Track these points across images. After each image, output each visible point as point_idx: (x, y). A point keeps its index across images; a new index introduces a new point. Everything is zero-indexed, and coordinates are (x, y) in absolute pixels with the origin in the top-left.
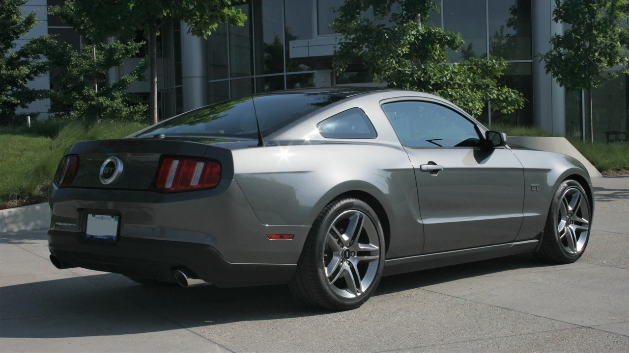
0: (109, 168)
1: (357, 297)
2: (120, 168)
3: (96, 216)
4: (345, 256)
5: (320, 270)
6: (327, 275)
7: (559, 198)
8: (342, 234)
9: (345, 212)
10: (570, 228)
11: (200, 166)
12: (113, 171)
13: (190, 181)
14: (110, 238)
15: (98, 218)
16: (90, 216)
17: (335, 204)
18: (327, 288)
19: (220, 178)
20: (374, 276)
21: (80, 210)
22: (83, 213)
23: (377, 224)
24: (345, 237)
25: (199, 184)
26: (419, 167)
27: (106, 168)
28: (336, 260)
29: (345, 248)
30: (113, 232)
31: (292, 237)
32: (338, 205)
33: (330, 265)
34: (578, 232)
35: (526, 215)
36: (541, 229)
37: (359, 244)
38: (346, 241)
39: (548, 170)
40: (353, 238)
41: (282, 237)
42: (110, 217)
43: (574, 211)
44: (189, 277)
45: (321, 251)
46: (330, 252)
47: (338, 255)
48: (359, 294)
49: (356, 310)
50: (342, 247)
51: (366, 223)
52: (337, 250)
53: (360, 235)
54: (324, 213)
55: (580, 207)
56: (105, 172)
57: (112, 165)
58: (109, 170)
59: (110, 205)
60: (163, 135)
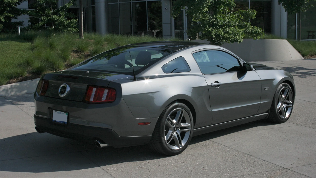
0: (63, 89)
1: (180, 149)
2: (68, 89)
3: (57, 111)
4: (174, 130)
5: (163, 138)
6: (166, 140)
7: (278, 92)
8: (173, 120)
9: (175, 109)
10: (283, 106)
11: (106, 91)
12: (65, 91)
13: (102, 98)
14: (64, 122)
15: (58, 112)
16: (54, 111)
17: (170, 106)
18: (166, 146)
19: (116, 98)
20: (188, 138)
21: (49, 108)
22: (51, 110)
23: (190, 114)
24: (174, 121)
25: (106, 99)
26: (210, 85)
27: (61, 89)
28: (170, 132)
29: (175, 126)
30: (66, 121)
31: (149, 123)
32: (171, 107)
33: (167, 135)
34: (287, 108)
35: (261, 102)
36: (269, 108)
37: (181, 124)
38: (175, 123)
39: (273, 79)
40: (179, 121)
41: (145, 123)
42: (64, 113)
43: (285, 98)
44: (101, 143)
45: (163, 129)
46: (167, 128)
47: (171, 130)
48: (181, 147)
49: (179, 155)
50: (173, 126)
51: (185, 114)
52: (170, 127)
53: (182, 119)
54: (165, 111)
55: (288, 96)
56: (61, 91)
57: (64, 88)
58: (63, 90)
59: (64, 108)
60: (88, 72)
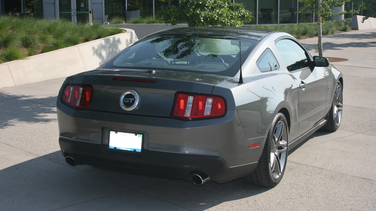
1: (280, 176)
5: (270, 164)
9: (278, 123)
11: (210, 101)
12: (134, 101)
13: (203, 111)
18: (271, 175)
19: (226, 110)
20: (284, 162)
23: (287, 127)
25: (211, 113)
26: (299, 86)
27: (126, 98)
31: (259, 144)
32: (276, 119)
35: (326, 107)
37: (280, 141)
38: (276, 141)
41: (255, 145)
42: (134, 135)
45: (270, 151)
53: (281, 136)
56: (125, 102)
57: (131, 96)
60: (154, 72)
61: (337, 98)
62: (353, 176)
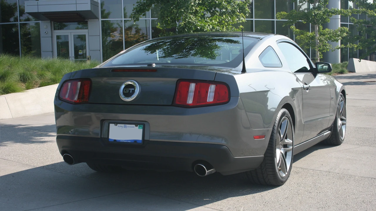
0: (129, 89)
1: (286, 175)
2: (139, 88)
3: (118, 125)
6: (277, 162)
9: (283, 118)
10: (340, 123)
11: (212, 88)
13: (206, 98)
14: (135, 141)
18: (277, 171)
19: (230, 97)
20: (290, 161)
21: (102, 120)
23: (292, 125)
26: (303, 86)
27: (125, 89)
31: (264, 136)
32: (281, 114)
37: (285, 139)
40: (284, 136)
41: (260, 137)
42: (134, 126)
51: (289, 126)
53: (286, 134)
56: (125, 92)
57: (131, 87)
60: (154, 65)
61: (341, 111)
62: (362, 177)
